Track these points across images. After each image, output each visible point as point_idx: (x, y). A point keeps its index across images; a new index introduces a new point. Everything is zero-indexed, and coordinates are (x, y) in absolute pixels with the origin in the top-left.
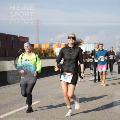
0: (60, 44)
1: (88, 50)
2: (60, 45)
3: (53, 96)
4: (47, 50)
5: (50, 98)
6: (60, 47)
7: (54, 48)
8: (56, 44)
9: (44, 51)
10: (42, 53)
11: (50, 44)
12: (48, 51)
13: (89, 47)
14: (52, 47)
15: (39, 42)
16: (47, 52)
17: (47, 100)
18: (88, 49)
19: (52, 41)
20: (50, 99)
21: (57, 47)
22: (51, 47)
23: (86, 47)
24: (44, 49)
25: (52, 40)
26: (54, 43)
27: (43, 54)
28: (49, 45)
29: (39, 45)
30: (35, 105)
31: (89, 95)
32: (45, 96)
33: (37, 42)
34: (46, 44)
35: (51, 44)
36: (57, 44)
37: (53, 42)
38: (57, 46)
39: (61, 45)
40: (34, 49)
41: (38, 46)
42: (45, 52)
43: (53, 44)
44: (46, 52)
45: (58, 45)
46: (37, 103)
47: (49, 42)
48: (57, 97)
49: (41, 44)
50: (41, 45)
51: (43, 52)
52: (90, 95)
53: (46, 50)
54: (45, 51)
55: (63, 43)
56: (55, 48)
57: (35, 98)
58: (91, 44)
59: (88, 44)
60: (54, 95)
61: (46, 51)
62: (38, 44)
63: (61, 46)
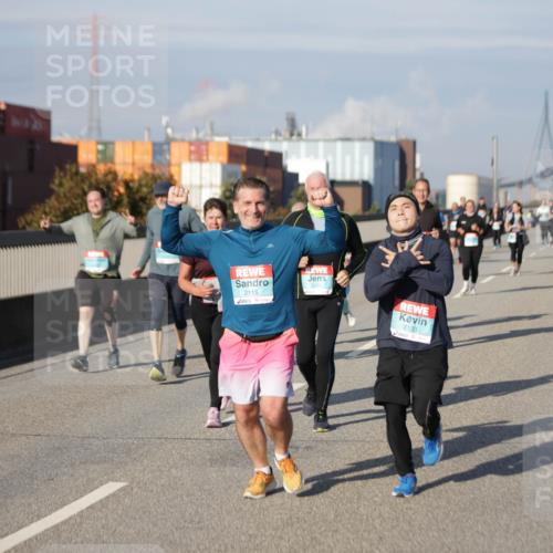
0: (207, 143)
1: (343, 174)
2: (204, 147)
3: (188, 449)
4: (144, 182)
5: (171, 462)
6: (205, 158)
7: (174, 161)
8: (183, 140)
9: (127, 184)
10: (120, 194)
11: (154, 144)
12: (146, 185)
13: (348, 158)
14: (168, 157)
15: (99, 129)
16: (145, 190)
17: (158, 473)
18: (339, 171)
19: (167, 127)
20: (173, 471)
21: (190, 160)
22: (158, 157)
23: (330, 159)
24: (127, 177)
25: (164, 120)
26: (174, 140)
27: (126, 200)
28: (149, 147)
29: (100, 147)
30: (103, 506)
31: (359, 445)
32: (146, 448)
33: (90, 129)
34: (133, 143)
35: (161, 145)
36: (191, 143)
37: (169, 131)
38: (191, 152)
39: (207, 151)
40: (77, 173)
41: (98, 152)
42: (135, 190)
43: (169, 141)
44: (138, 191)
45: (193, 148)
46: (114, 495)
47: (149, 130)
48: (208, 457)
49: (113, 143)
50: (113, 150)
51: (122, 190)
52: (367, 446)
53: (140, 180)
54: (131, 184)
55: (217, 139)
56: (179, 165)
57: (98, 463)
58: (357, 145)
59: (339, 145)
60: (189, 443)
61: (140, 186)
62: (98, 143)
63: (207, 155)
